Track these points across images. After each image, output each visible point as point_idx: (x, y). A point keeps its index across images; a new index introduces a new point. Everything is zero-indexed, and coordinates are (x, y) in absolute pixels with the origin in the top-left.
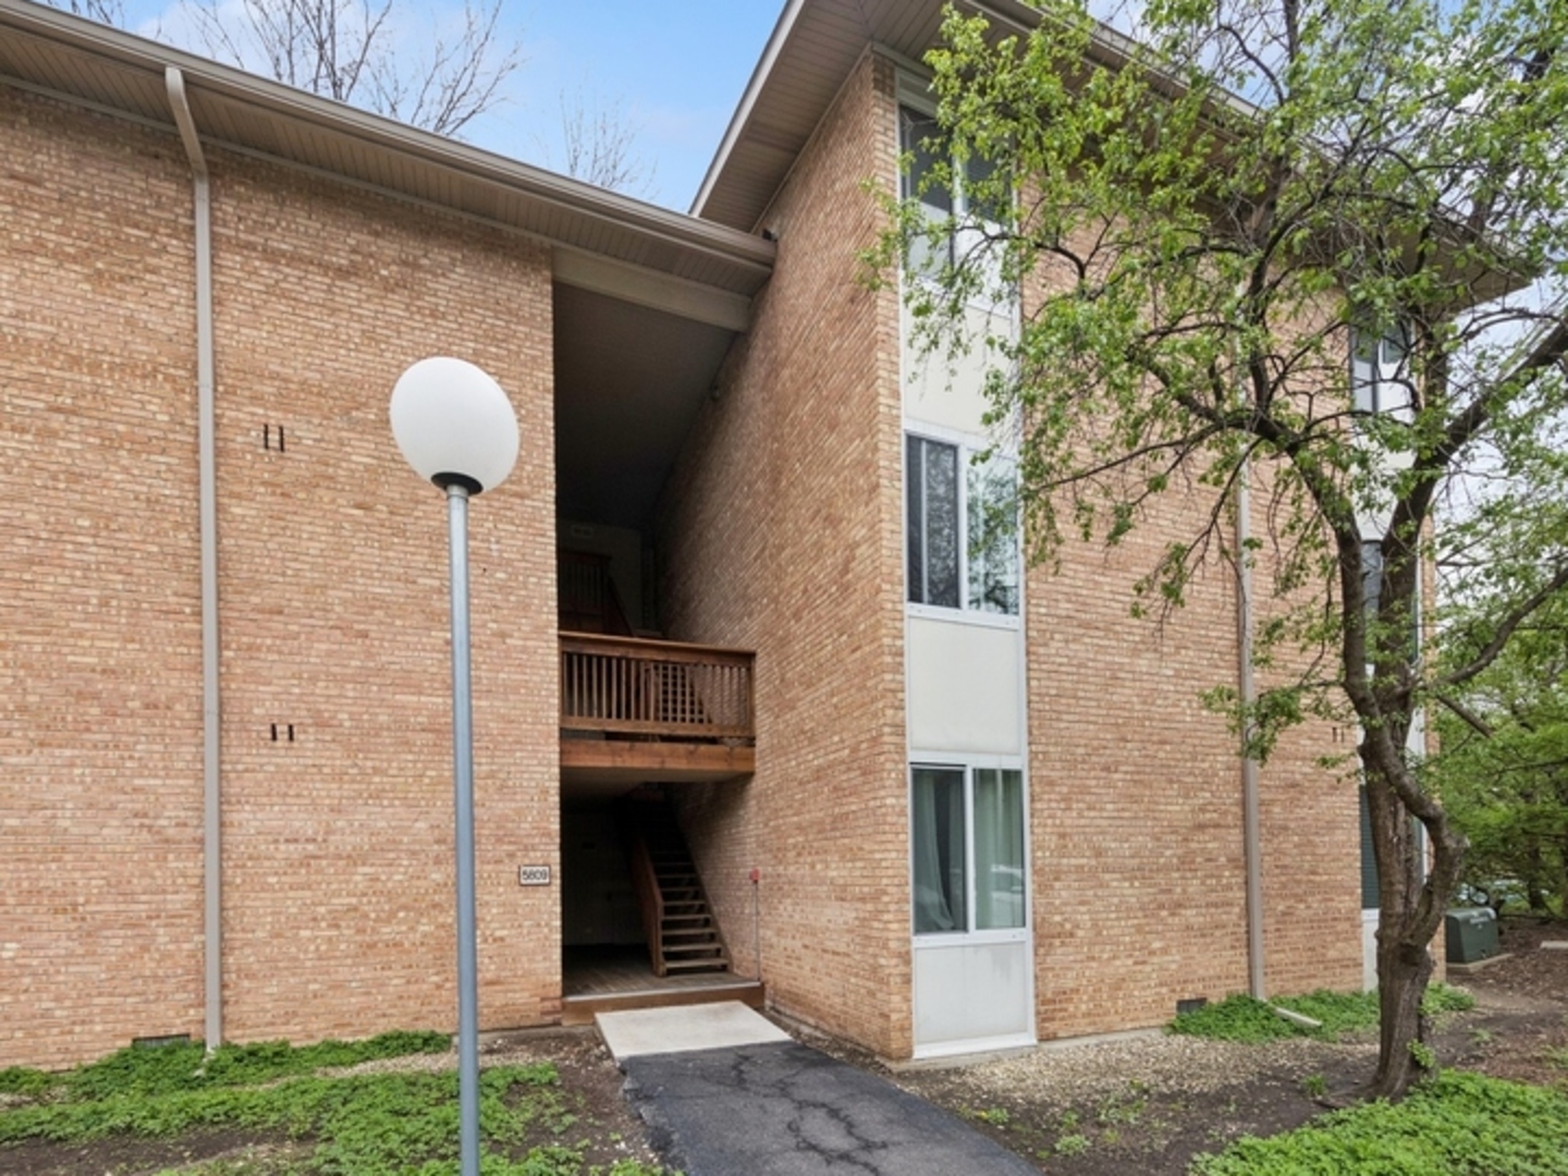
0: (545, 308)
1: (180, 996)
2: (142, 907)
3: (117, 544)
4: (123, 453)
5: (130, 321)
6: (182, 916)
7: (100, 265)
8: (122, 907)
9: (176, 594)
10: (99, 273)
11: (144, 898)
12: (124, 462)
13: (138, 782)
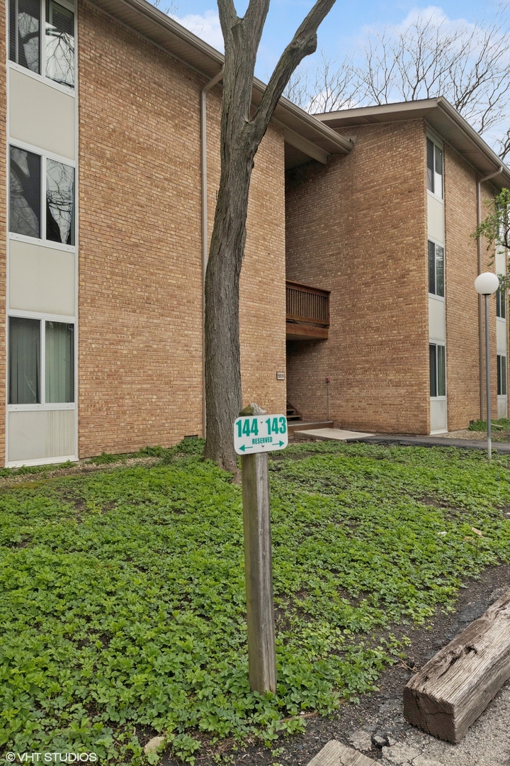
0: (282, 151)
1: (196, 420)
2: (187, 383)
3: (181, 235)
4: (182, 198)
5: (184, 145)
6: (197, 387)
7: (176, 122)
8: (182, 383)
9: (195, 257)
10: (176, 125)
11: (187, 379)
12: (183, 202)
13: (186, 332)
